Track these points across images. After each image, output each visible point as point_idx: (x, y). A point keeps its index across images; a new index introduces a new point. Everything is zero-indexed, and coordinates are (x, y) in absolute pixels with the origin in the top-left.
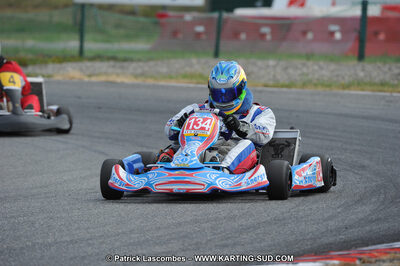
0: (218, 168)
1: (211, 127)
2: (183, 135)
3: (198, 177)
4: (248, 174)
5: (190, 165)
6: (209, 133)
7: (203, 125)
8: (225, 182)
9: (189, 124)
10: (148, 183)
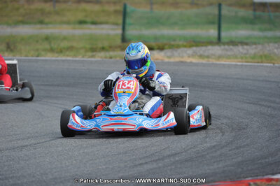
0: (141, 114)
1: (134, 87)
2: (115, 93)
3: (130, 120)
4: (163, 118)
5: (124, 113)
6: (133, 91)
7: (129, 86)
8: (148, 124)
9: (119, 85)
10: (97, 125)
